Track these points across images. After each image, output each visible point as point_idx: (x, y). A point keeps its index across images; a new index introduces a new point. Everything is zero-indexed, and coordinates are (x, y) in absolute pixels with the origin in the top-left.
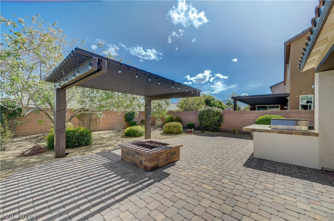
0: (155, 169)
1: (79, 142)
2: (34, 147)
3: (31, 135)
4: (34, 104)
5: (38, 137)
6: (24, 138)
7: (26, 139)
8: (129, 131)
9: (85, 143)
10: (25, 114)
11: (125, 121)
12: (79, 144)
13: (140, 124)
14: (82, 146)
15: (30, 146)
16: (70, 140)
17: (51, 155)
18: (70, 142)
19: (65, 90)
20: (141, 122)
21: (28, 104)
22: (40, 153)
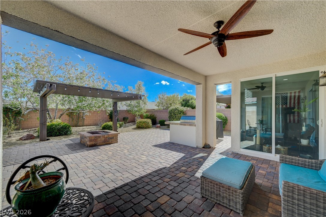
0: (93, 146)
1: (59, 132)
2: (27, 135)
3: (32, 128)
4: (32, 105)
5: (36, 129)
6: (26, 130)
7: (27, 131)
8: (104, 126)
9: (65, 133)
10: (25, 113)
11: (110, 118)
12: (59, 133)
13: (123, 121)
14: (62, 135)
15: (25, 134)
16: (53, 131)
17: (38, 140)
18: (53, 132)
19: (46, 97)
20: (123, 119)
21: (26, 106)
22: (32, 139)
